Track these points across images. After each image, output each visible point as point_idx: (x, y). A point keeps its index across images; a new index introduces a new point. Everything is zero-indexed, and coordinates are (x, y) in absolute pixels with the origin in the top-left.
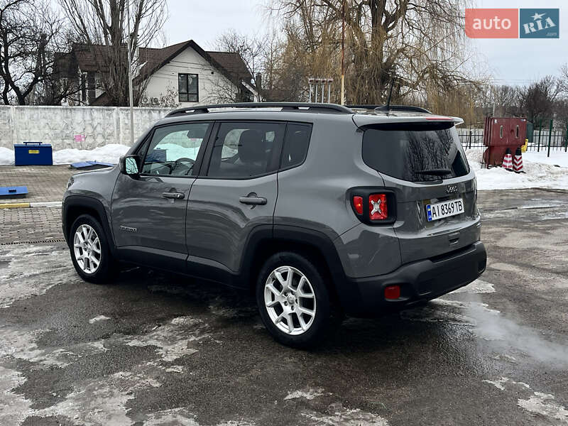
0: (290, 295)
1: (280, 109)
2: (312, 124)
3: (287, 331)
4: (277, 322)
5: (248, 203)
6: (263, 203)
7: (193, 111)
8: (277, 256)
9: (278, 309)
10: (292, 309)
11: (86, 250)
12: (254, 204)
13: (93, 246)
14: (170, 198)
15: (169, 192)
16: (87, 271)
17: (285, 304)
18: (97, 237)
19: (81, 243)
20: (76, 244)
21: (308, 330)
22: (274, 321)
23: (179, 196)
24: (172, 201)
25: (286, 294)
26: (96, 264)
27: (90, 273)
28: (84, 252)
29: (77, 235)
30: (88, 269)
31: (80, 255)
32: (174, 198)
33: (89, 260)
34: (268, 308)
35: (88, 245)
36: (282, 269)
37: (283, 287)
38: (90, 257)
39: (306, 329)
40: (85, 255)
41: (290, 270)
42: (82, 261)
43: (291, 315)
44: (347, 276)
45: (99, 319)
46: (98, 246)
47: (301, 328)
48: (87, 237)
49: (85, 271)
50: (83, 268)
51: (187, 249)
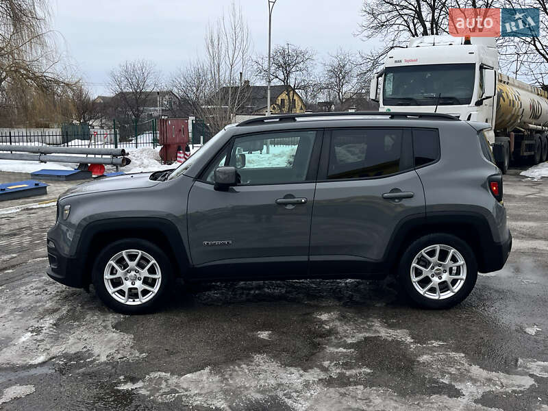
0: (437, 267)
1: (388, 117)
2: (437, 129)
3: (437, 298)
4: (425, 293)
5: (393, 199)
6: (411, 197)
7: (278, 120)
8: (424, 238)
9: (425, 282)
10: (440, 278)
11: (126, 279)
12: (400, 198)
13: (144, 273)
14: (286, 204)
15: (284, 198)
16: (130, 302)
17: (433, 276)
18: (153, 261)
19: (120, 272)
20: (107, 276)
21: (459, 291)
22: (422, 293)
23: (303, 201)
24: (290, 207)
25: (433, 268)
26: (149, 292)
27: (139, 303)
28: (124, 281)
29: (110, 265)
30: (130, 300)
31: (114, 287)
32: (293, 204)
33: (137, 289)
34: (414, 284)
35: (133, 273)
36: (429, 248)
37: (430, 263)
38: (139, 285)
39: (456, 291)
40: (127, 285)
41: (438, 247)
42: (116, 293)
43: (439, 284)
44: (494, 242)
45: (264, 335)
46: (152, 271)
47: (449, 292)
48: (132, 264)
49: (128, 303)
50: (123, 301)
51: (309, 250)
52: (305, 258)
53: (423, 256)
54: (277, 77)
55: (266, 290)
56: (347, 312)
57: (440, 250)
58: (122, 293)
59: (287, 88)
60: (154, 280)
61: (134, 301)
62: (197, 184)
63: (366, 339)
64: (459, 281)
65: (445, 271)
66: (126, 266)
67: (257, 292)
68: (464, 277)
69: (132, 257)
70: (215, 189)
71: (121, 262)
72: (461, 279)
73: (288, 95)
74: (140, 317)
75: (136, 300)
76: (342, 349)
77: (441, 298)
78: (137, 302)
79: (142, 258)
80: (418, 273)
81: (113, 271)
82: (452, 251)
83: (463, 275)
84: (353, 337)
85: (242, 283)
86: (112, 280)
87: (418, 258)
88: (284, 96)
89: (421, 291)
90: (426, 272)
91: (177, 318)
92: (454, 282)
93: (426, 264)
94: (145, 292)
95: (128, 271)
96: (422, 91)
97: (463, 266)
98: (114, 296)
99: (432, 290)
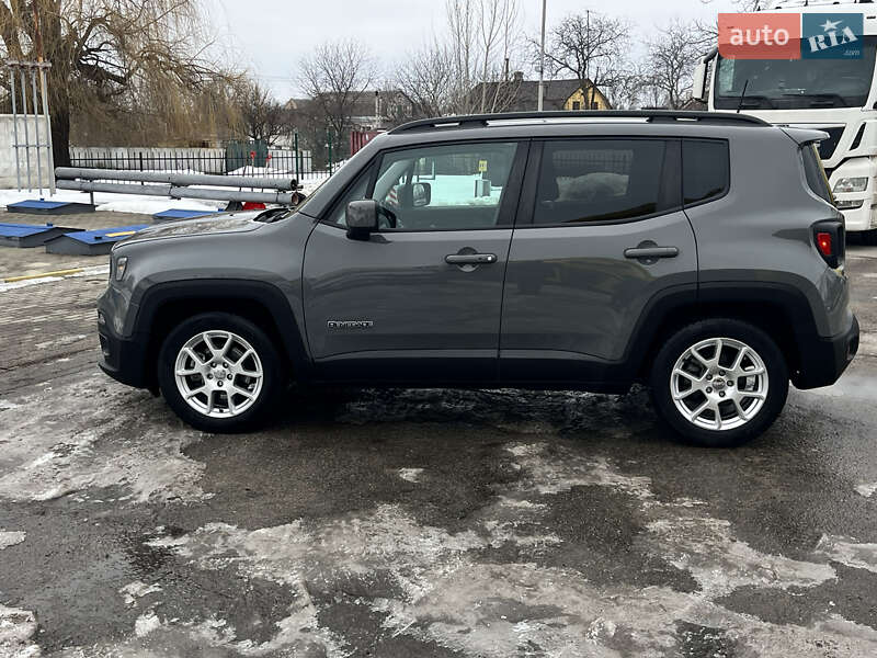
0: (717, 377)
1: (644, 120)
2: (727, 140)
3: (715, 428)
4: (695, 418)
5: (642, 258)
6: (674, 255)
7: (457, 124)
8: (697, 326)
9: (696, 400)
10: (722, 394)
11: (209, 376)
12: (655, 258)
13: (237, 368)
14: (462, 264)
15: (458, 254)
16: (215, 414)
17: (709, 390)
18: (251, 350)
19: (200, 366)
20: (180, 371)
21: (754, 417)
22: (689, 418)
23: (490, 259)
24: (468, 269)
25: (709, 377)
26: (245, 398)
27: (229, 415)
28: (206, 380)
29: (185, 353)
30: (216, 410)
31: (191, 389)
32: (473, 263)
33: (225, 393)
34: (676, 403)
35: (220, 368)
36: (704, 343)
37: (705, 368)
38: (229, 387)
39: (749, 417)
40: (210, 386)
41: (719, 342)
42: (195, 399)
43: (720, 404)
44: (820, 337)
45: (409, 474)
46: (249, 365)
47: (737, 418)
48: (218, 353)
49: (212, 415)
50: (204, 412)
51: (500, 340)
52: (492, 354)
53: (692, 357)
54: (567, 66)
55: (444, 404)
56: (560, 444)
57: (724, 347)
58: (202, 397)
59: (583, 84)
60: (253, 380)
61: (221, 411)
62: (321, 227)
63: (575, 489)
64: (756, 400)
65: (731, 383)
66: (209, 356)
67: (427, 406)
68: (764, 395)
69: (218, 343)
70: (348, 236)
71: (201, 349)
72: (759, 398)
73: (585, 94)
74: (228, 438)
75: (225, 410)
76: (526, 504)
77: (723, 428)
78: (226, 414)
79: (234, 344)
80: (684, 384)
81: (189, 364)
82: (745, 349)
83: (763, 392)
84: (554, 484)
85: (409, 390)
86: (187, 377)
87: (684, 360)
88: (578, 97)
89: (688, 414)
90: (698, 384)
91: (282, 442)
92: (747, 402)
93: (698, 370)
94: (238, 399)
95: (211, 364)
96: (781, 85)
97: (761, 374)
98: (190, 402)
99: (708, 414)
